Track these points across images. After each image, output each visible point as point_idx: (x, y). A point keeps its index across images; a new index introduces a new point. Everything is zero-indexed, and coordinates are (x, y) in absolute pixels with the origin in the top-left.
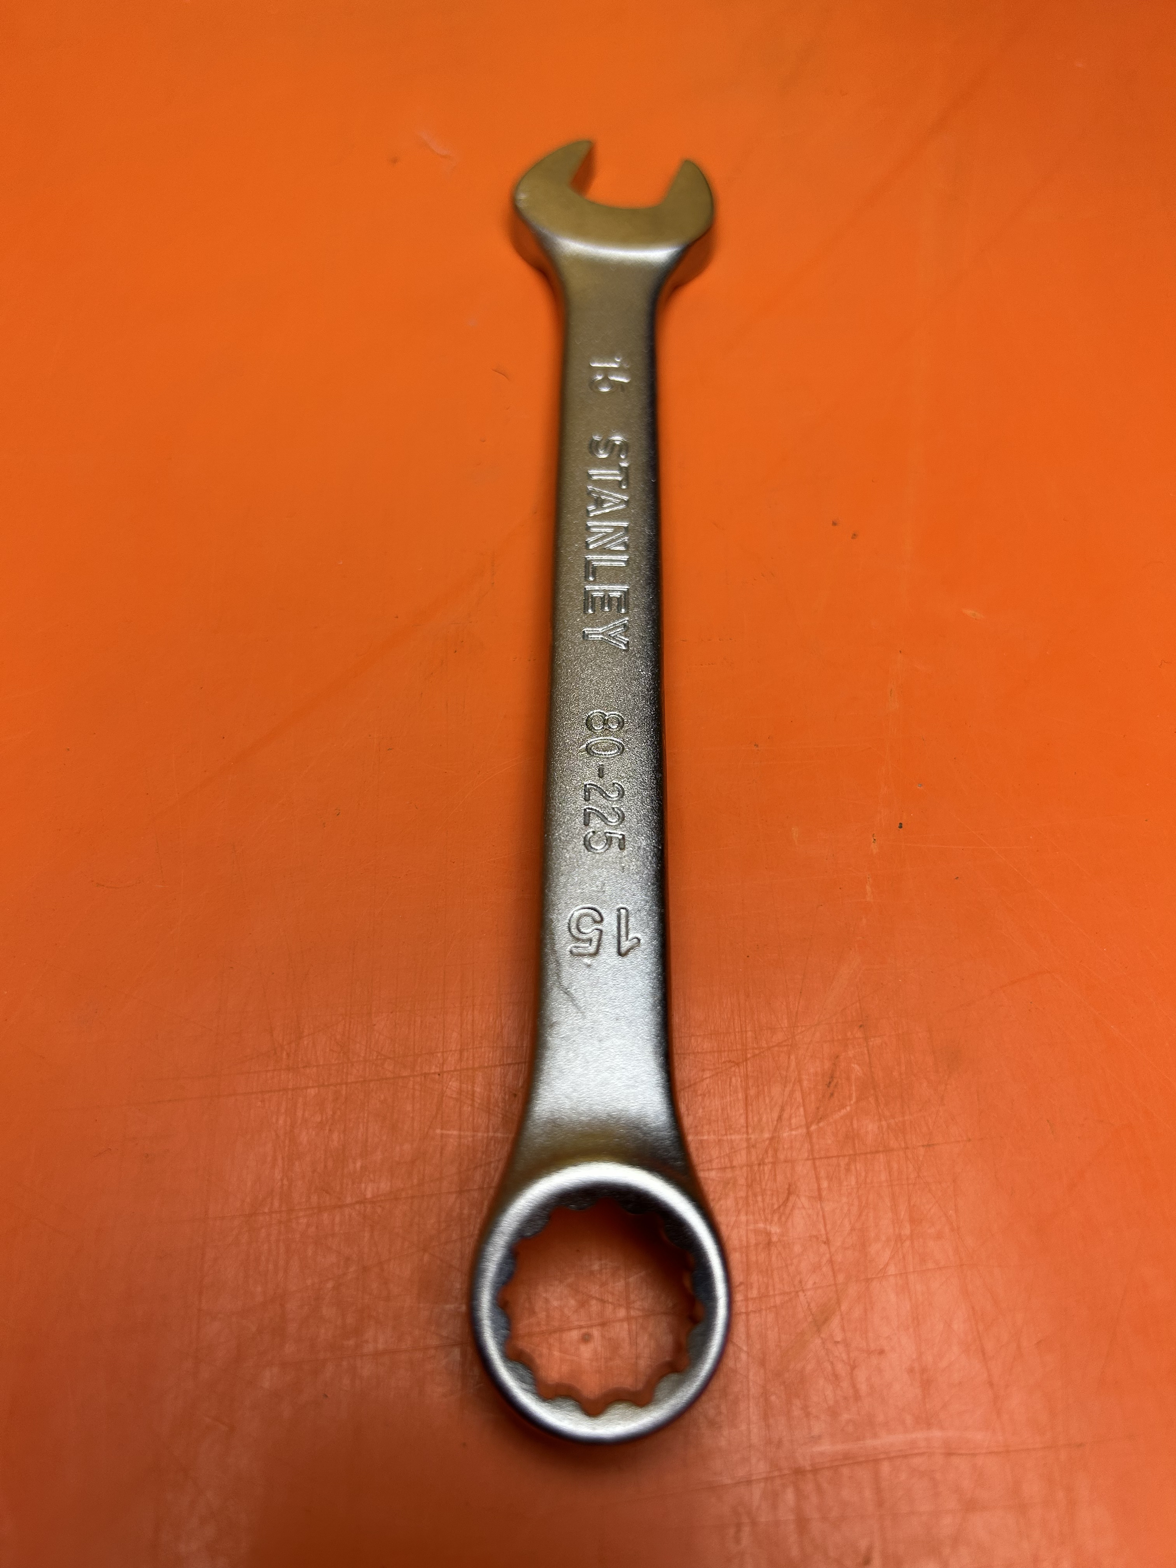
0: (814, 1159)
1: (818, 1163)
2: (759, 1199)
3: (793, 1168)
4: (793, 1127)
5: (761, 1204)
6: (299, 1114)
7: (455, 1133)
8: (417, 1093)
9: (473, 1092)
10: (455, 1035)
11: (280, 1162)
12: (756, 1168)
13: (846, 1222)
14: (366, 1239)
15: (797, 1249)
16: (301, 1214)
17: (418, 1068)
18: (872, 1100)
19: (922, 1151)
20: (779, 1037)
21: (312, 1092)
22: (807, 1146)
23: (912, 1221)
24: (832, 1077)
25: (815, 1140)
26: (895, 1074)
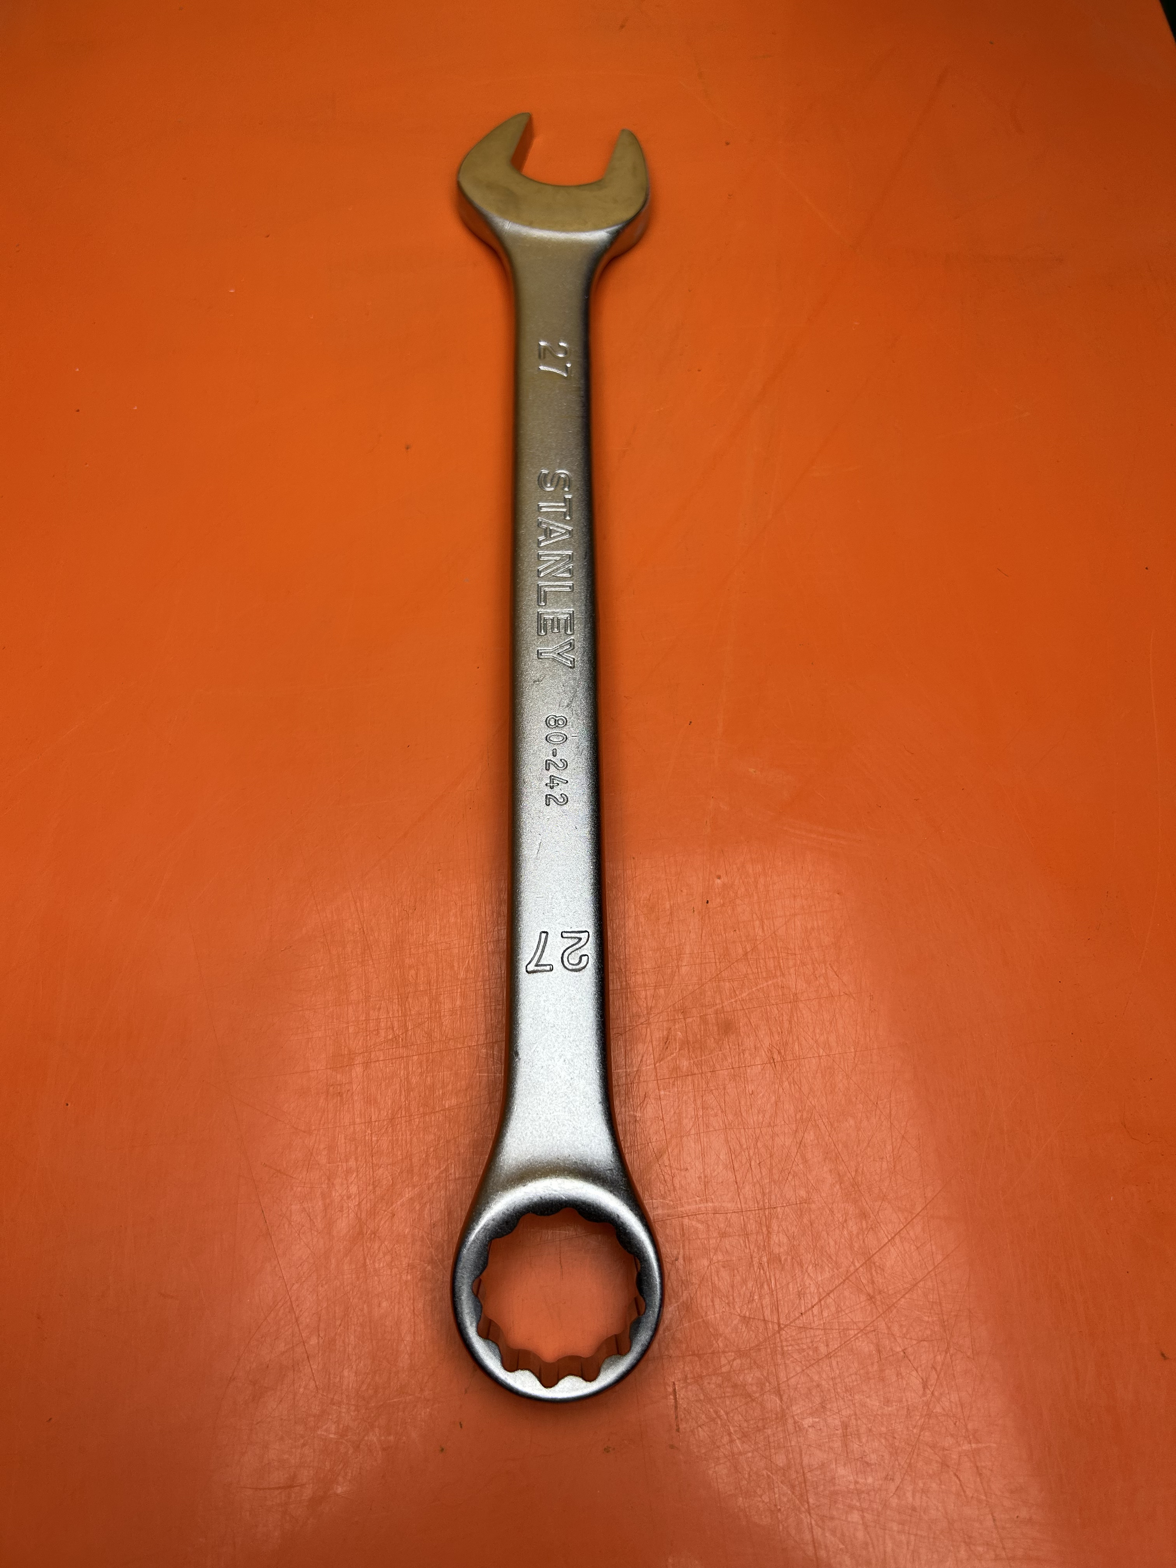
0: (657, 1080)
1: (659, 1081)
2: (631, 1100)
3: (647, 1085)
4: (648, 1064)
5: (632, 1103)
6: (410, 1069)
7: (486, 1074)
8: (466, 1056)
9: (493, 1054)
10: (483, 1026)
11: (403, 1093)
12: (630, 1086)
13: (672, 1110)
14: (447, 1127)
15: (649, 1123)
16: (416, 1117)
17: (466, 1043)
18: (686, 1049)
19: (709, 1074)
20: (642, 1020)
21: (415, 1058)
22: (654, 1073)
23: (703, 1108)
24: (667, 1039)
25: (658, 1071)
26: (699, 1036)
